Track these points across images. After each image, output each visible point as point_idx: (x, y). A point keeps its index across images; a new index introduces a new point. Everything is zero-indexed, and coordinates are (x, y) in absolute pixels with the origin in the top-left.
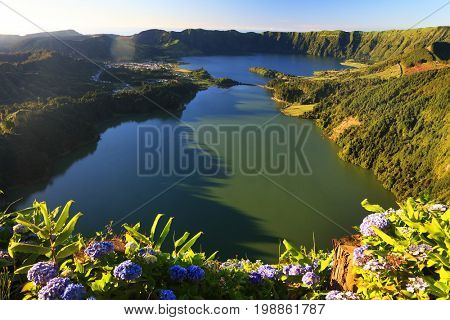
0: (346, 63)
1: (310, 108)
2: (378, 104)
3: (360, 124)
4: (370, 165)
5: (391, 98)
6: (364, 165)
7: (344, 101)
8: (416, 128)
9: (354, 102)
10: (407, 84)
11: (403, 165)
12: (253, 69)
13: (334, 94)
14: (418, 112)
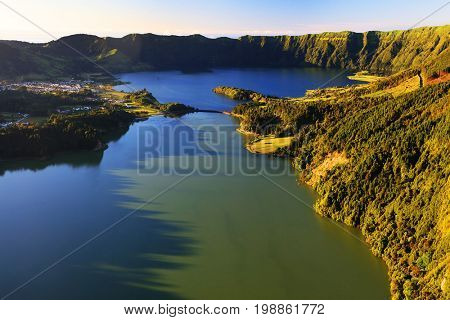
0: (356, 77)
1: (287, 141)
2: (371, 132)
3: (347, 161)
4: (357, 221)
5: (388, 124)
6: (348, 220)
7: (329, 130)
8: (418, 165)
9: (341, 131)
10: (410, 104)
11: (399, 219)
12: (219, 89)
13: (321, 120)
14: (422, 142)
